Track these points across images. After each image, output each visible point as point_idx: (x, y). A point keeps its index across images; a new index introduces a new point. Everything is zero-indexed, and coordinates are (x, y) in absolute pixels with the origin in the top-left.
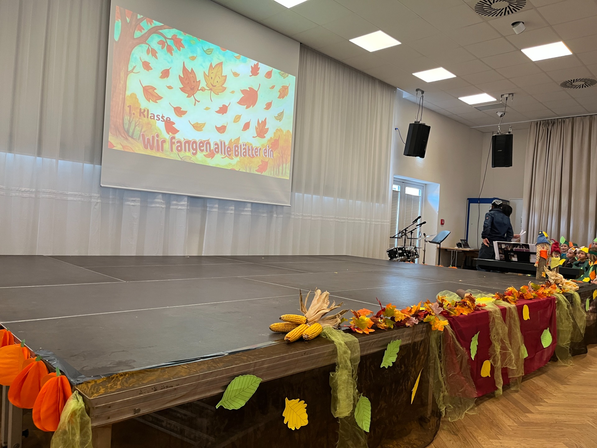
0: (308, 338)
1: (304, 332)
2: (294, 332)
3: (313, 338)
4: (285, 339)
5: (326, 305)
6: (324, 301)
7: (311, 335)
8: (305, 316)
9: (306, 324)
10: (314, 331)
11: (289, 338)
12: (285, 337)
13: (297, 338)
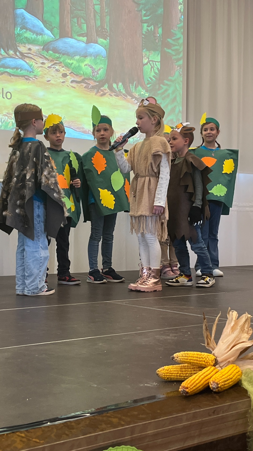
0: (218, 387)
1: (211, 379)
2: (194, 379)
3: (227, 388)
4: (180, 390)
5: (246, 334)
6: (242, 330)
7: (223, 384)
8: (214, 355)
9: (214, 365)
10: (228, 376)
11: (187, 388)
12: (180, 387)
13: (199, 388)
